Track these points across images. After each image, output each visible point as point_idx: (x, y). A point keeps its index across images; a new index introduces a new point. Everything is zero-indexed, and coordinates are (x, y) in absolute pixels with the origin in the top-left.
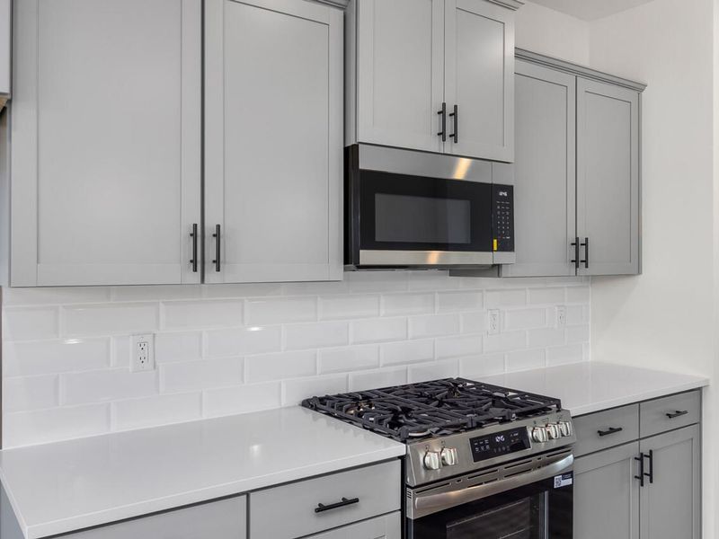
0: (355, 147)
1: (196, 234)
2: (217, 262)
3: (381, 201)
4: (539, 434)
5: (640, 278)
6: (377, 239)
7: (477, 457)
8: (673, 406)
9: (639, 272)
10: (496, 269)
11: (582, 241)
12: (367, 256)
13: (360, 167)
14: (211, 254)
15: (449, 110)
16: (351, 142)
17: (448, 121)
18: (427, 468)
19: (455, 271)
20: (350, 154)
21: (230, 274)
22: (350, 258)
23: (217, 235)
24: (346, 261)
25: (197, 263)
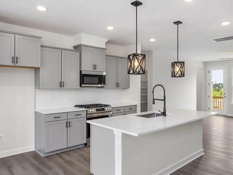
0: (81, 71)
1: (61, 83)
2: (63, 86)
3: (85, 78)
4: (106, 109)
5: (129, 89)
6: (85, 83)
7: (97, 111)
8: (130, 107)
9: (129, 88)
10: (103, 87)
11: (118, 83)
12: (83, 85)
13: (82, 73)
14: (62, 85)
15: (95, 65)
16: (81, 70)
17: (95, 67)
18: (90, 112)
19: (98, 87)
20: (81, 72)
21: (65, 87)
22: (81, 86)
23: (63, 83)
24: (80, 86)
25: (61, 86)
